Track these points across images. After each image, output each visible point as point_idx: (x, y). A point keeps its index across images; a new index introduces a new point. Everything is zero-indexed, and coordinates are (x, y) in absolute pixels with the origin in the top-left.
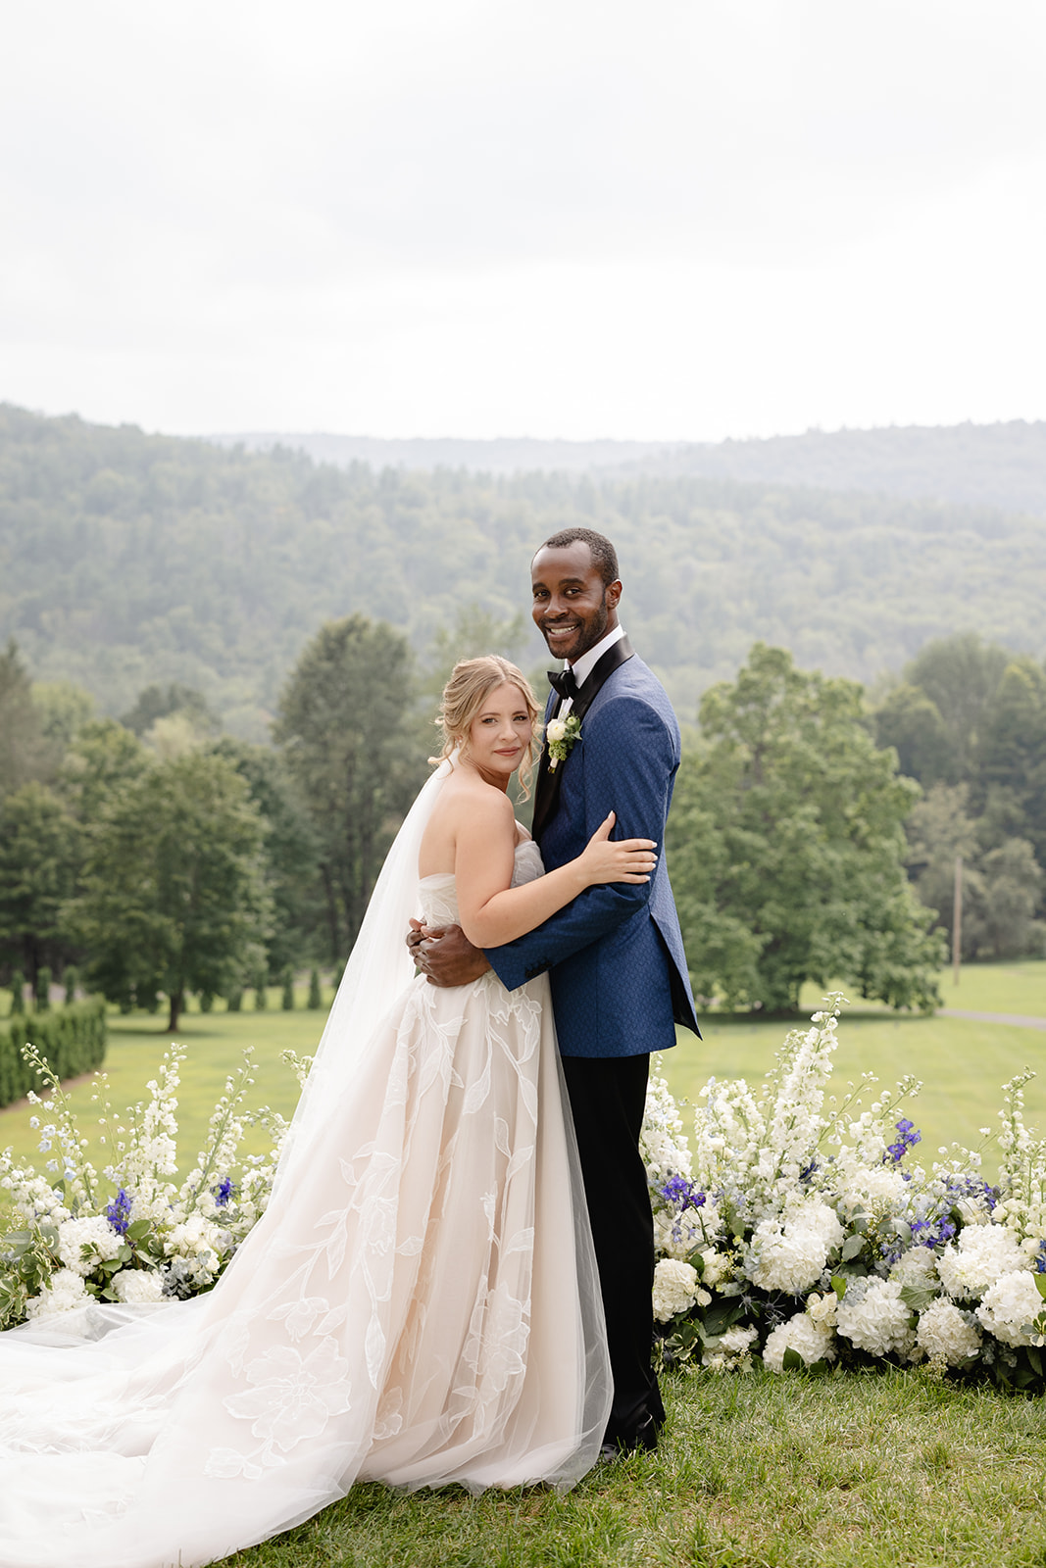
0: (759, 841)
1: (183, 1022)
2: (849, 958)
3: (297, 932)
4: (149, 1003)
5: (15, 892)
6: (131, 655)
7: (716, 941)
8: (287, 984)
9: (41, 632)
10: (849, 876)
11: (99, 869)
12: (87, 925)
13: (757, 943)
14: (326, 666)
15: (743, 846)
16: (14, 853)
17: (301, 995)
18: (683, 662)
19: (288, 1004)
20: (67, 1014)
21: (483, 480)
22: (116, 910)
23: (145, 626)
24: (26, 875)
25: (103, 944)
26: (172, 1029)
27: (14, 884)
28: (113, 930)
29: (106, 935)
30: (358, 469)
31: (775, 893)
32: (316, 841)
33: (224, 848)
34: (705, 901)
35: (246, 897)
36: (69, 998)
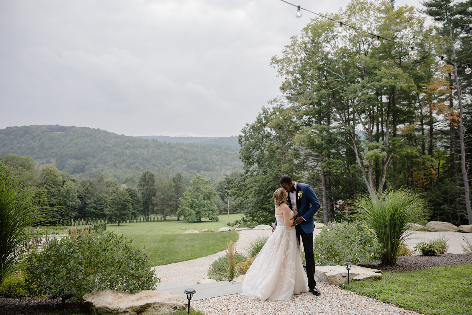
0: (196, 200)
1: (120, 224)
2: (206, 214)
3: (138, 212)
4: (115, 222)
5: (101, 208)
6: (129, 170)
7: (190, 213)
8: (137, 219)
9: (116, 167)
10: (207, 204)
11: (109, 205)
12: (107, 212)
13: (195, 213)
14: (144, 177)
15: (194, 200)
16: (101, 203)
17: (139, 220)
18: (210, 171)
19: (137, 222)
20: (100, 224)
21: (183, 144)
22: (111, 211)
23: (132, 166)
24: (102, 206)
25: (109, 215)
26: (119, 225)
27: (101, 207)
28: (110, 213)
29: (110, 214)
30: (165, 143)
31: (198, 207)
32: (142, 200)
33: (125, 202)
34: (189, 208)
35: (128, 208)
36: (101, 222)
